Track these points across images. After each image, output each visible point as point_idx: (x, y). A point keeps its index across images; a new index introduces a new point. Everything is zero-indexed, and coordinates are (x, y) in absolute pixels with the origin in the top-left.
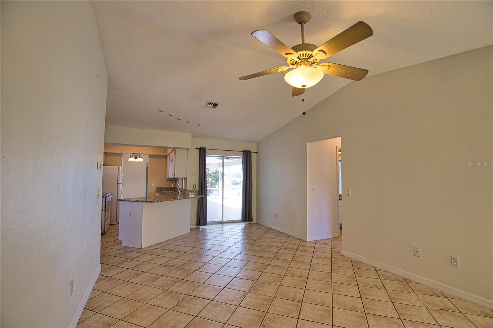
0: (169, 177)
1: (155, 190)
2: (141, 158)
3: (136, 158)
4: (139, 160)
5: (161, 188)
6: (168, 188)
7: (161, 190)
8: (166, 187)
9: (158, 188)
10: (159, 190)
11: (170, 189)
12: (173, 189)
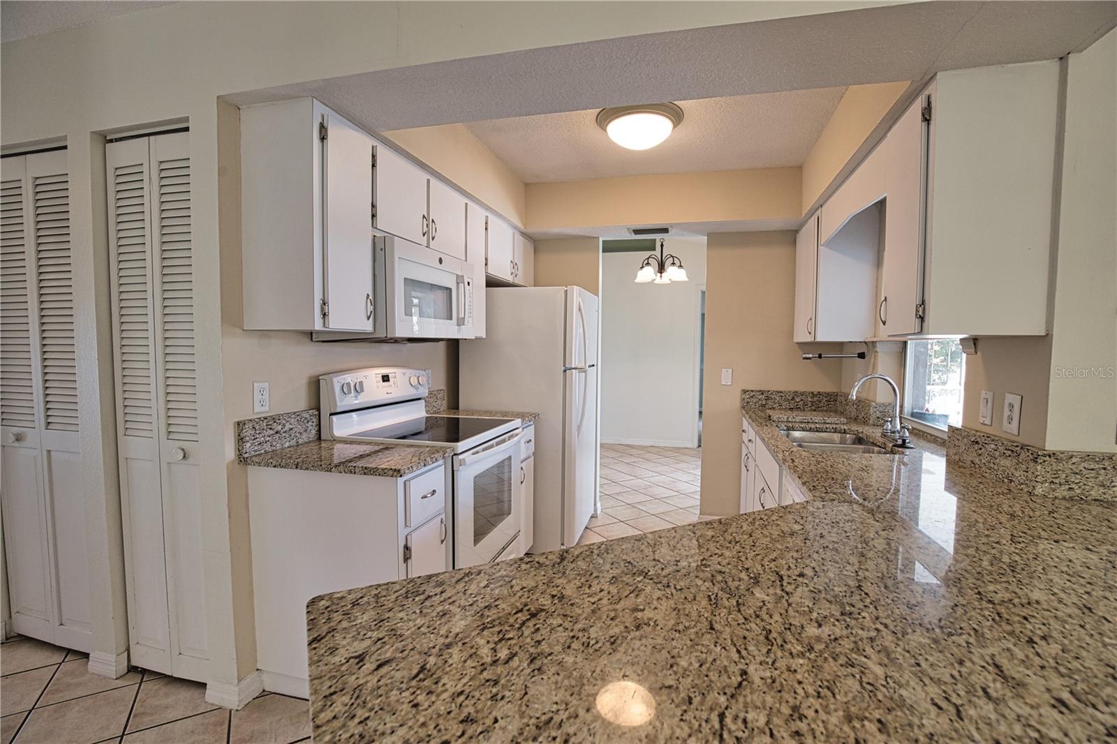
0: (819, 339)
1: (735, 400)
2: (681, 266)
3: (661, 268)
4: (674, 274)
5: (767, 395)
6: (802, 393)
7: (764, 403)
8: (790, 392)
9: (752, 391)
10: (755, 401)
11: (812, 398)
12: (825, 399)
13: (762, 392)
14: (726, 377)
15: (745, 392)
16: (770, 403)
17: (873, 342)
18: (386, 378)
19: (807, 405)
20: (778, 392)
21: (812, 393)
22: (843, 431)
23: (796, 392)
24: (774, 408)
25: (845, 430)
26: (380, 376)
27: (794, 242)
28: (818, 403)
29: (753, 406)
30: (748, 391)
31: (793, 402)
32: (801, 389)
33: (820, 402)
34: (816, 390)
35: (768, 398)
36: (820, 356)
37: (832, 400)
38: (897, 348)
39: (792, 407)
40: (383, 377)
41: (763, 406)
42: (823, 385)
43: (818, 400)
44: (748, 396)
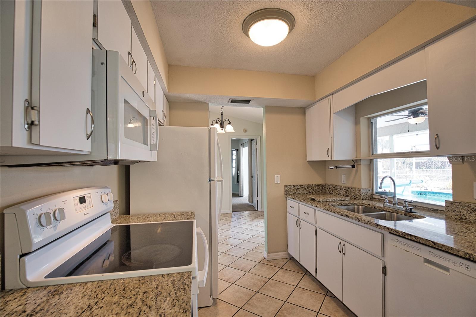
1: (282, 191)
5: (296, 187)
6: (311, 185)
7: (295, 191)
8: (306, 185)
9: (290, 186)
10: (291, 191)
11: (315, 187)
12: (321, 187)
13: (294, 186)
14: (277, 180)
15: (286, 186)
16: (298, 191)
17: (356, 160)
18: (82, 200)
19: (314, 191)
20: (301, 185)
21: (315, 185)
22: (355, 204)
23: (309, 185)
24: (300, 193)
25: (356, 203)
26: (78, 198)
27: (304, 113)
28: (318, 189)
29: (291, 193)
30: (288, 186)
31: (308, 190)
32: (310, 183)
33: (319, 189)
34: (316, 183)
35: (297, 189)
36: (337, 167)
37: (323, 187)
38: (368, 163)
39: (308, 192)
40: (80, 199)
41: (295, 193)
42: (318, 181)
43: (318, 188)
44: (288, 188)
